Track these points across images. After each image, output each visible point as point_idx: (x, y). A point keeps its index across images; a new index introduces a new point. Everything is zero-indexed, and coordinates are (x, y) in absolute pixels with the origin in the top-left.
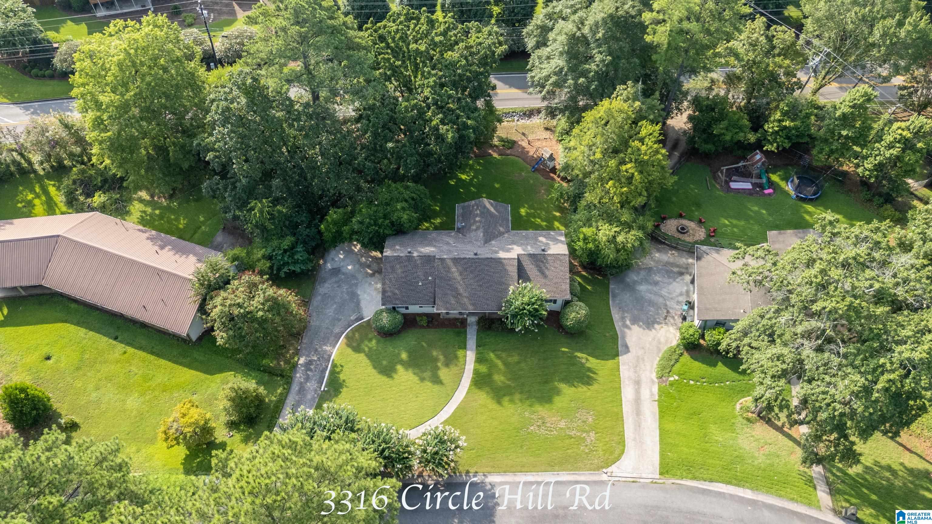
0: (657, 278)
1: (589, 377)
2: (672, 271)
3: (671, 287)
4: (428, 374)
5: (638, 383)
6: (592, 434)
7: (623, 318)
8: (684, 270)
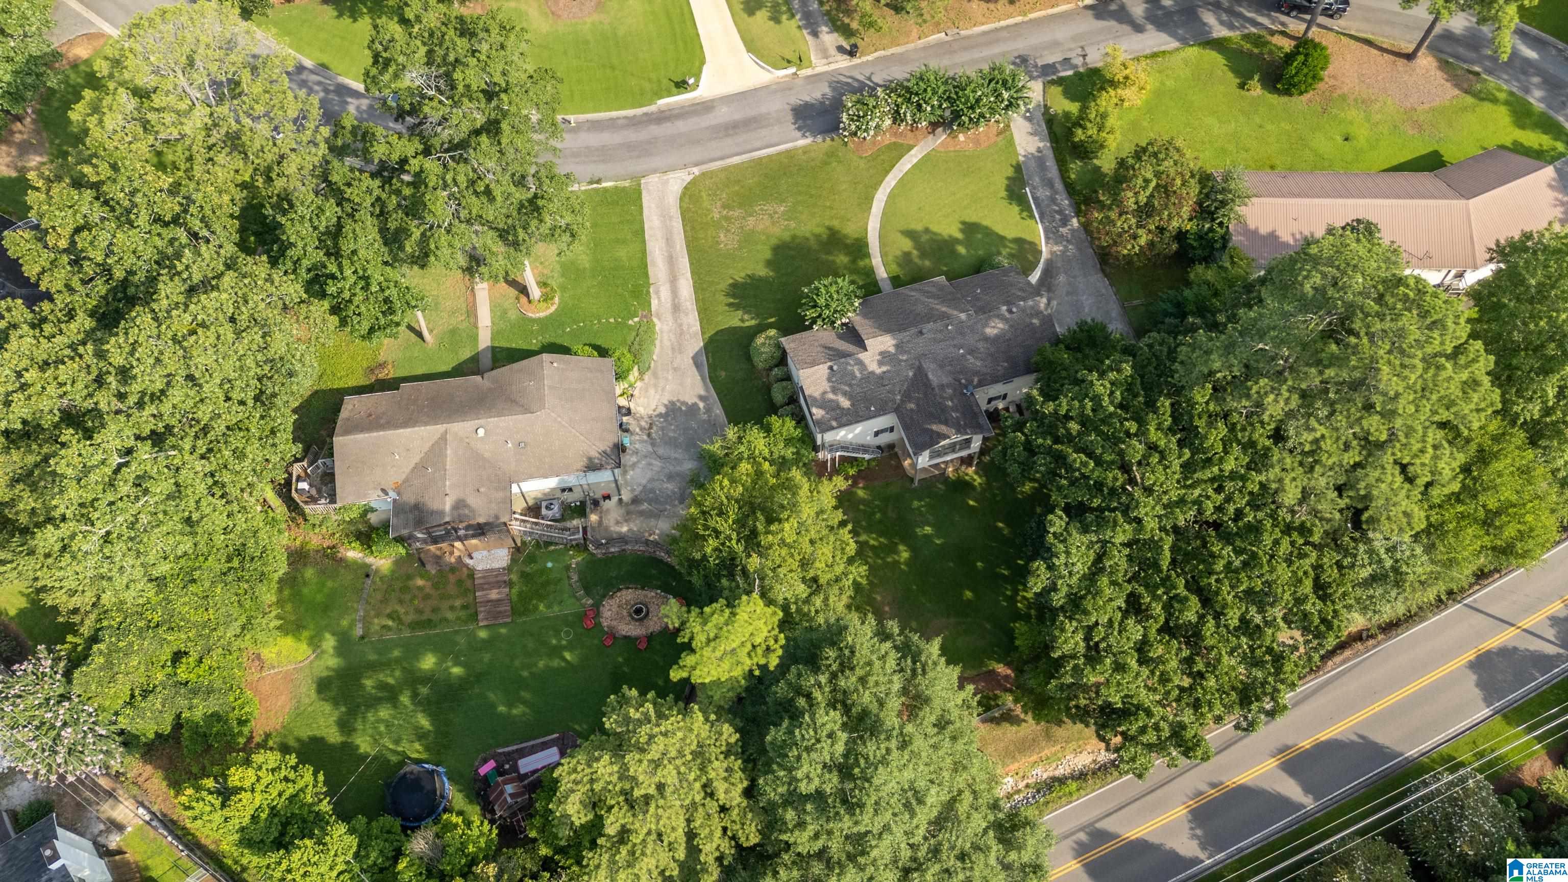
0: (670, 486)
1: (734, 296)
2: (650, 501)
3: (649, 475)
4: (925, 238)
5: (676, 308)
6: (716, 216)
7: (708, 410)
8: (632, 507)
